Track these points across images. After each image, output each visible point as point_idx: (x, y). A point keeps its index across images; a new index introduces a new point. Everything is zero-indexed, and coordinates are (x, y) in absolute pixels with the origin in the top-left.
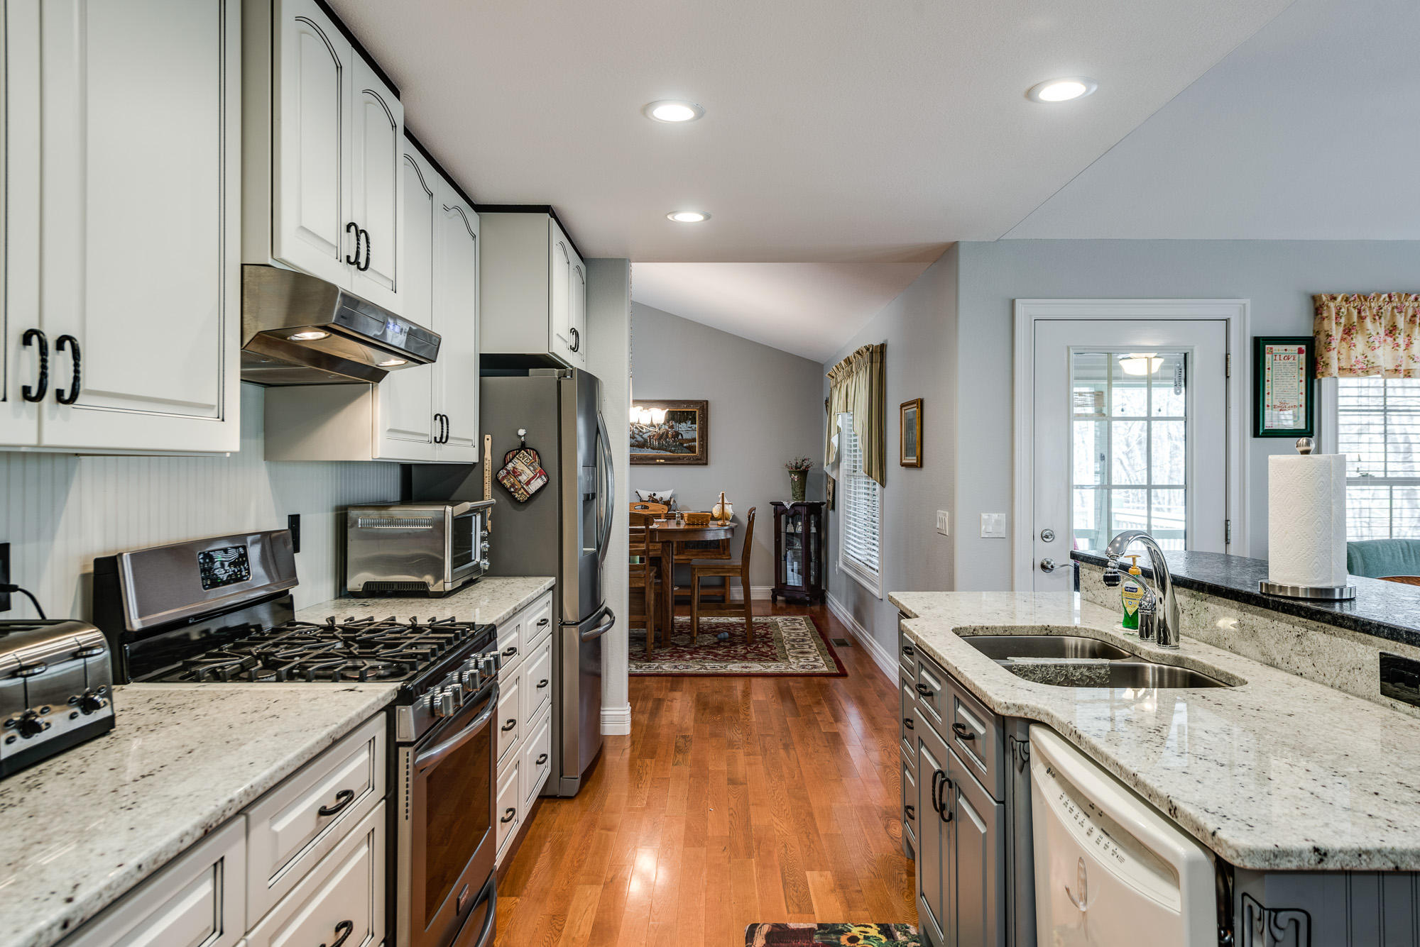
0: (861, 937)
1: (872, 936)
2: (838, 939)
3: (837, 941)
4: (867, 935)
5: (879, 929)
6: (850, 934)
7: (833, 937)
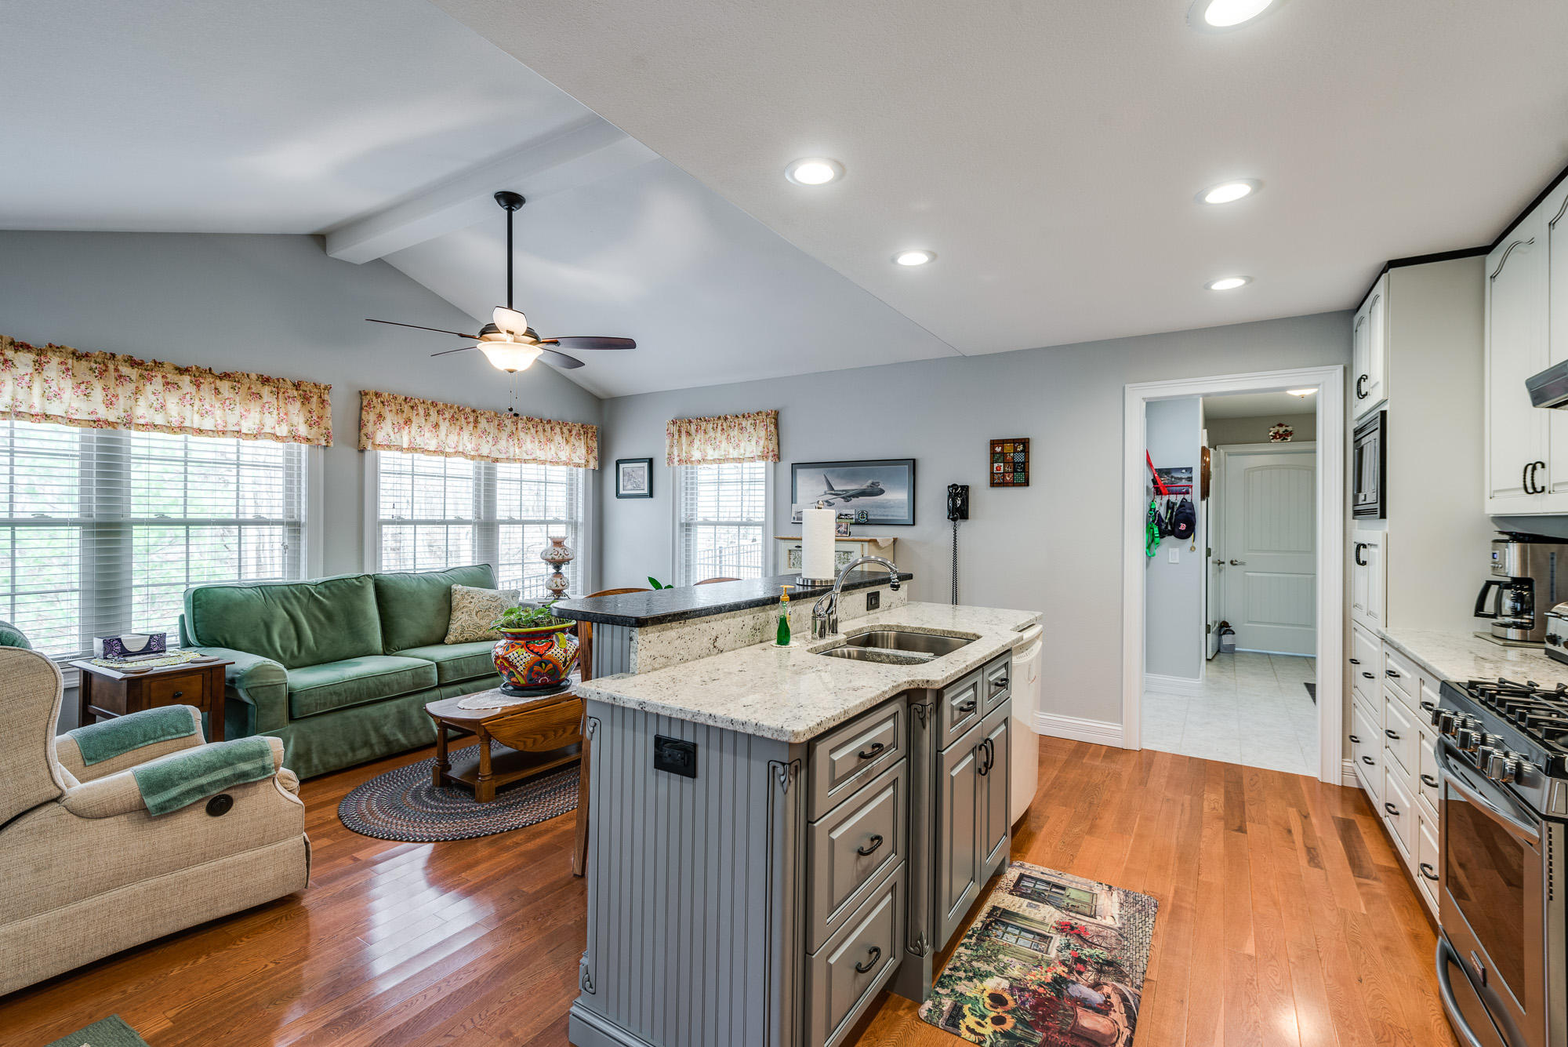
0: (988, 1020)
1: (976, 1016)
2: (1015, 1027)
3: (1019, 1026)
4: (980, 1020)
5: (961, 1021)
6: (998, 1028)
7: (1019, 1032)
